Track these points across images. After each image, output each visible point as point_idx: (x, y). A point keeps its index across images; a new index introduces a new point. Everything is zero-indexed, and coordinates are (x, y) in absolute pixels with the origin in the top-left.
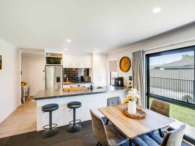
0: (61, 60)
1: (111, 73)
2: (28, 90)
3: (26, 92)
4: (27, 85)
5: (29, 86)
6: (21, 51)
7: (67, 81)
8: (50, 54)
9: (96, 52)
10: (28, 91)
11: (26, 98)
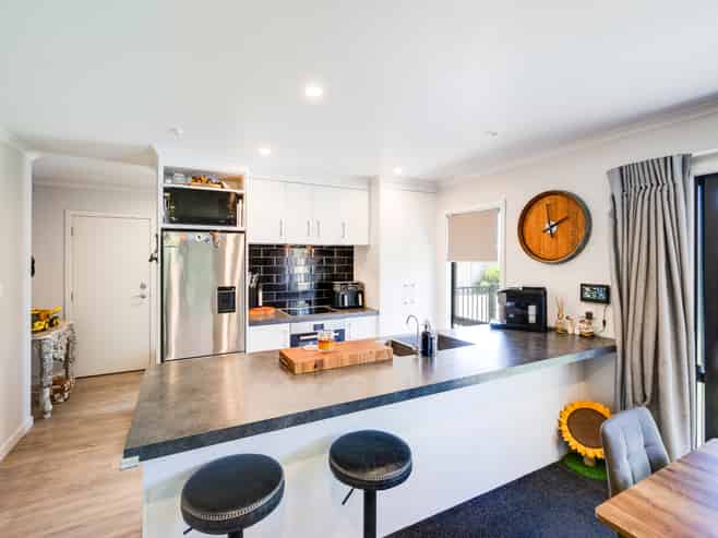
0: (239, 206)
1: (453, 266)
2: (64, 351)
3: (55, 359)
4: (63, 327)
5: (71, 327)
6: (32, 157)
7: (260, 304)
8: (187, 173)
9: (398, 171)
10: (67, 356)
11: (56, 391)
